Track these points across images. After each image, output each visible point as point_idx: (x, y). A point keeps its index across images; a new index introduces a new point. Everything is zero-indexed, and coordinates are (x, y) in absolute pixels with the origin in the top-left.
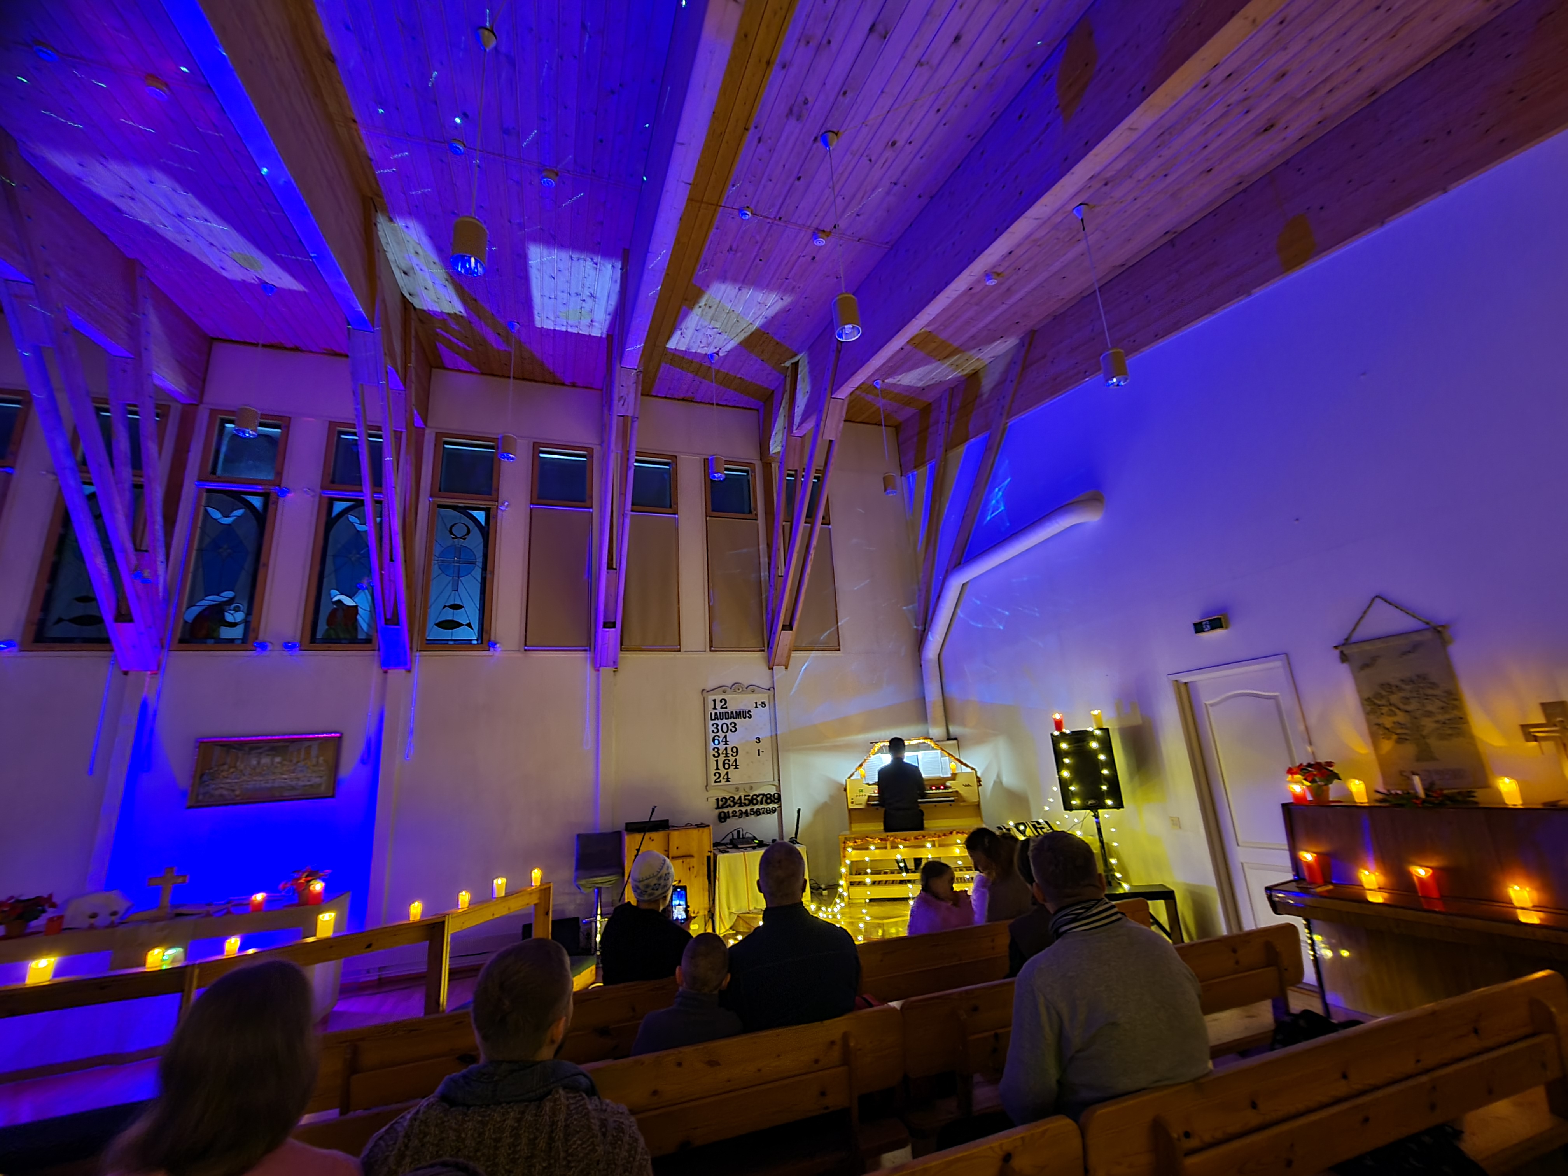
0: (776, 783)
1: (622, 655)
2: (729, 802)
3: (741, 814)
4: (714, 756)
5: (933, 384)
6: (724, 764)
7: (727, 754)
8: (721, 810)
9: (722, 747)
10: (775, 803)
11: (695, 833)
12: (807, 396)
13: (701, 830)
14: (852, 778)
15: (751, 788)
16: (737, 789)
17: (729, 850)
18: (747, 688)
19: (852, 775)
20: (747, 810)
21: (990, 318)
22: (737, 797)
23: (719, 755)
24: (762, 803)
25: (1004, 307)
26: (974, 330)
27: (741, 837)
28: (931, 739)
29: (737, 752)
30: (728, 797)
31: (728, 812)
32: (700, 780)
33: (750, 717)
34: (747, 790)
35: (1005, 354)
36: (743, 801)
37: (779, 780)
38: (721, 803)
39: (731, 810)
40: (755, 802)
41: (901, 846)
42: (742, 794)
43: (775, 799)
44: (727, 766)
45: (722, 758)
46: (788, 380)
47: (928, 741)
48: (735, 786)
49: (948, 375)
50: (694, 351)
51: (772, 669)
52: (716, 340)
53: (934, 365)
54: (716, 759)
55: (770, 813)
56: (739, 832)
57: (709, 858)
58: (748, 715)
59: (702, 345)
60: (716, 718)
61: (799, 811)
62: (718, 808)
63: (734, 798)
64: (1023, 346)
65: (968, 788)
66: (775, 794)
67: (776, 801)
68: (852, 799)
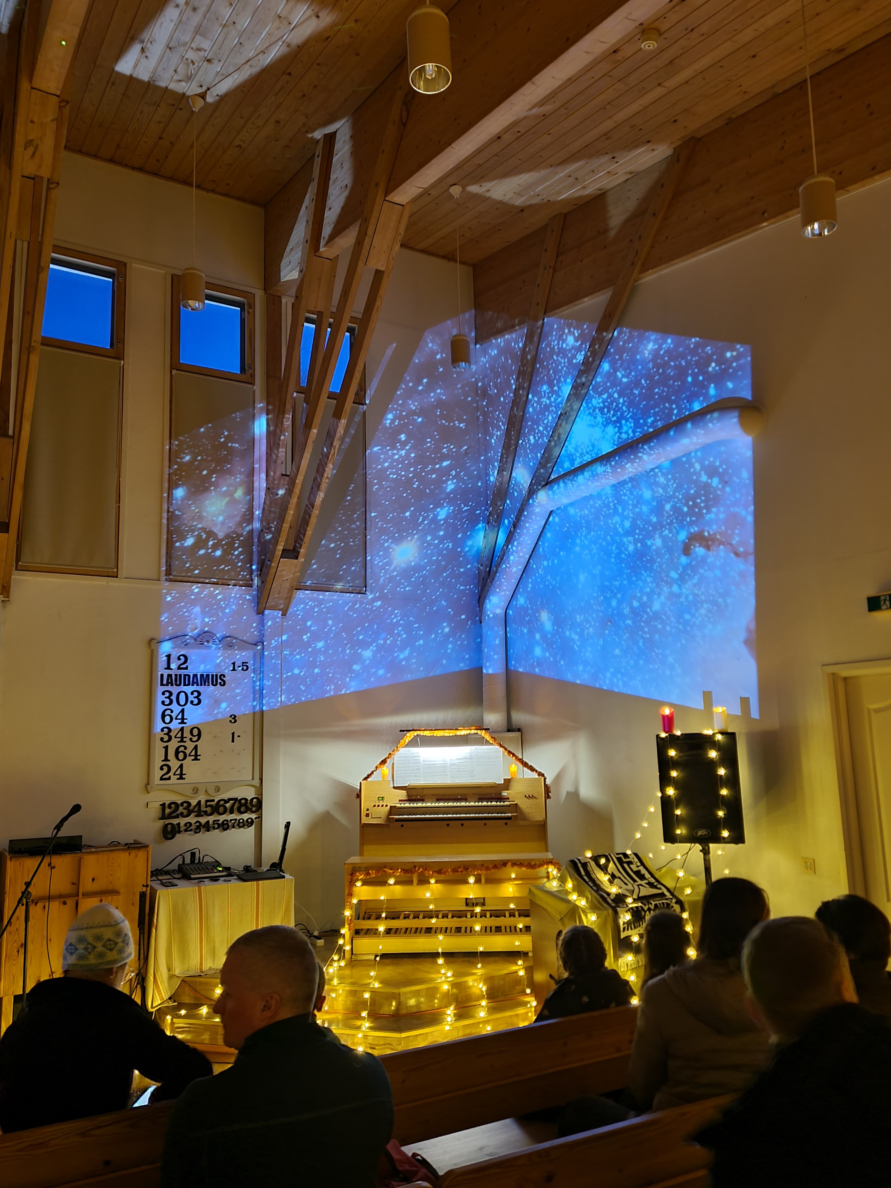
0: (256, 782)
1: (17, 577)
2: (181, 808)
3: (199, 828)
4: (162, 739)
5: (536, 205)
6: (177, 752)
7: (182, 737)
8: (167, 821)
9: (175, 725)
10: (253, 812)
11: (123, 857)
12: (346, 193)
13: (133, 853)
14: (369, 780)
15: (218, 790)
16: (196, 791)
17: (175, 882)
18: (221, 640)
19: (369, 776)
20: (208, 822)
21: (635, 107)
22: (194, 802)
23: (170, 739)
24: (232, 812)
25: (659, 92)
26: (609, 124)
27: (197, 861)
28: (486, 729)
29: (199, 735)
30: (179, 802)
31: (179, 824)
32: (138, 777)
33: (224, 684)
34: (211, 791)
35: (648, 171)
36: (203, 808)
37: (261, 779)
38: (168, 811)
39: (183, 821)
40: (221, 809)
41: (432, 881)
42: (203, 798)
43: (253, 806)
44: (181, 756)
45: (174, 744)
46: (317, 161)
47: (483, 733)
48: (193, 786)
49: (559, 193)
50: (163, 84)
51: (262, 613)
52: (201, 72)
53: (543, 172)
54: (165, 744)
55: (243, 827)
56: (193, 855)
57: (143, 895)
58: (219, 681)
59: (176, 77)
60: (170, 683)
61: (288, 825)
62: (163, 817)
63: (189, 804)
64: (678, 160)
65: (531, 800)
66: (252, 799)
67: (254, 809)
68: (368, 810)
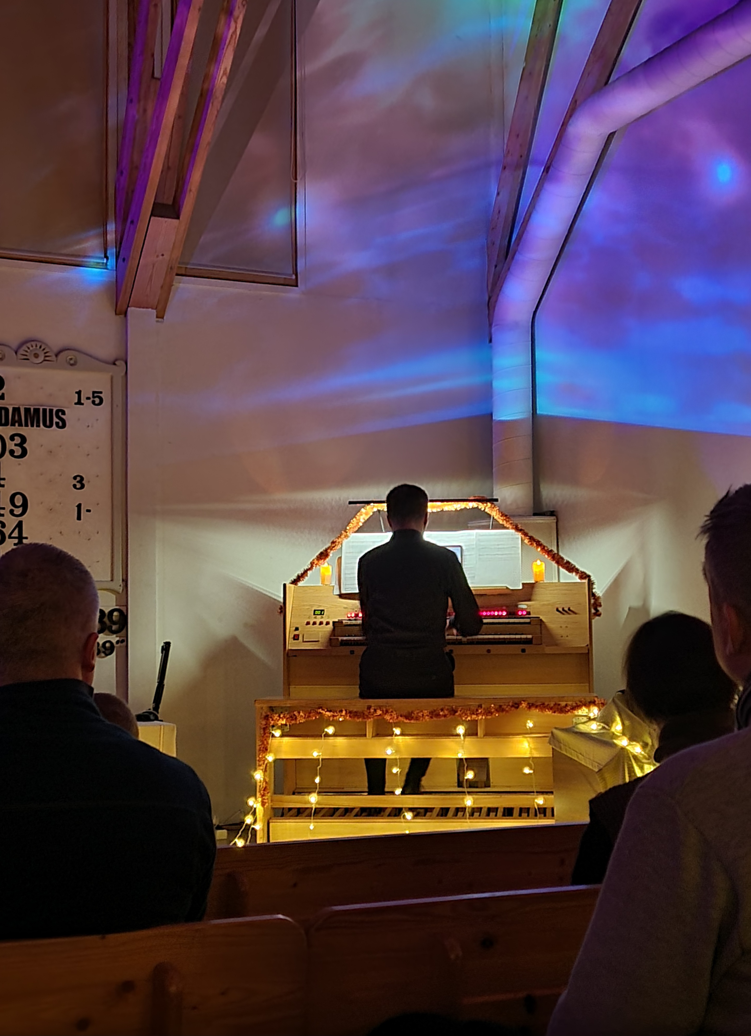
0: (118, 585)
10: (113, 632)
14: (300, 584)
18: (57, 355)
19: (300, 578)
28: (497, 506)
29: (25, 506)
33: (63, 425)
37: (125, 582)
41: (397, 731)
43: (114, 623)
51: (124, 313)
58: (55, 420)
61: (166, 648)
65: (567, 616)
66: (111, 612)
67: (114, 627)
68: (297, 629)
